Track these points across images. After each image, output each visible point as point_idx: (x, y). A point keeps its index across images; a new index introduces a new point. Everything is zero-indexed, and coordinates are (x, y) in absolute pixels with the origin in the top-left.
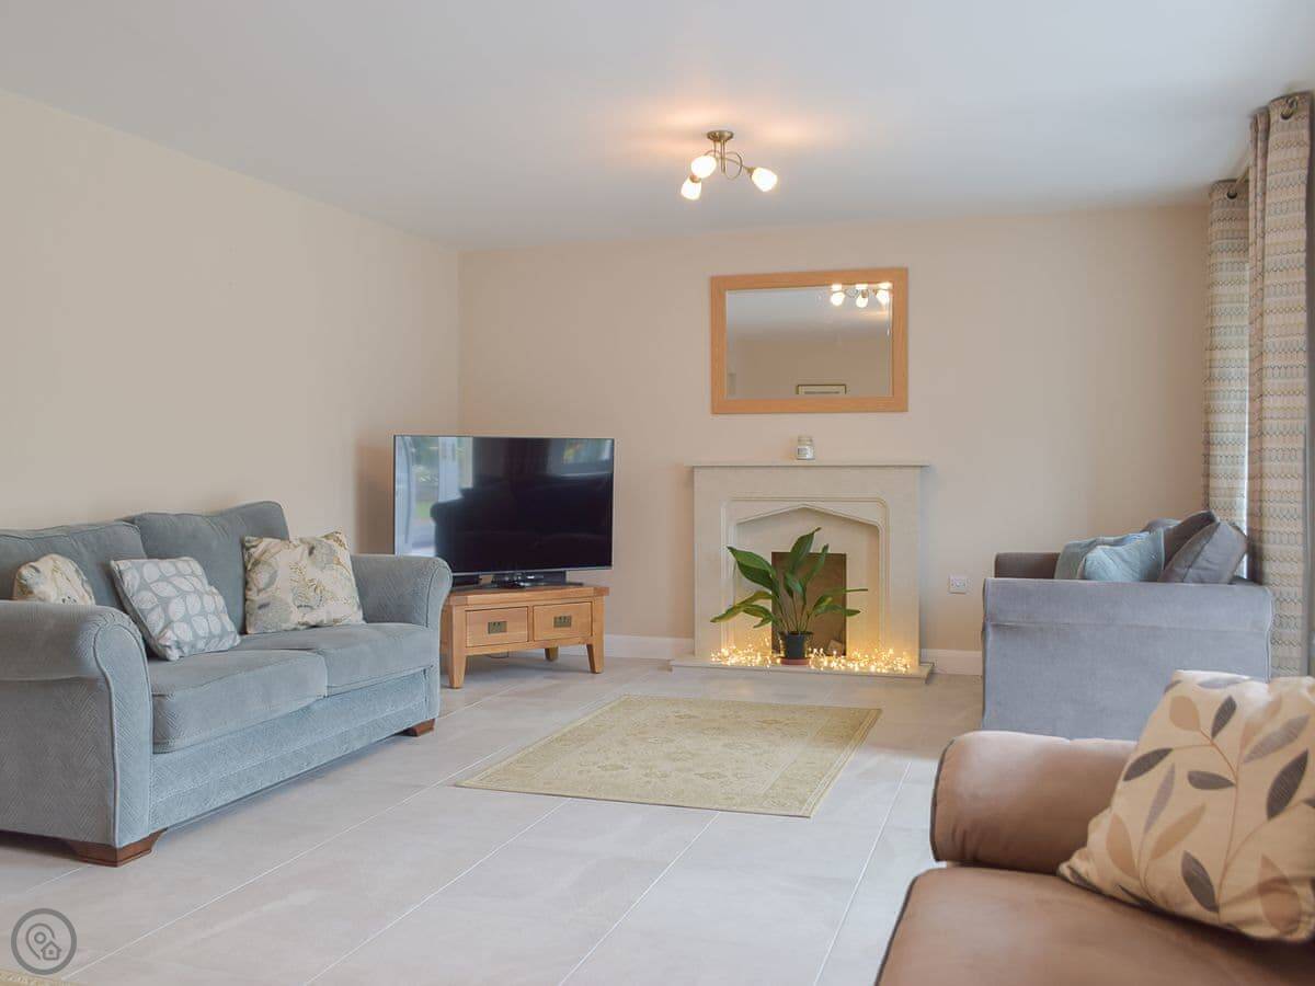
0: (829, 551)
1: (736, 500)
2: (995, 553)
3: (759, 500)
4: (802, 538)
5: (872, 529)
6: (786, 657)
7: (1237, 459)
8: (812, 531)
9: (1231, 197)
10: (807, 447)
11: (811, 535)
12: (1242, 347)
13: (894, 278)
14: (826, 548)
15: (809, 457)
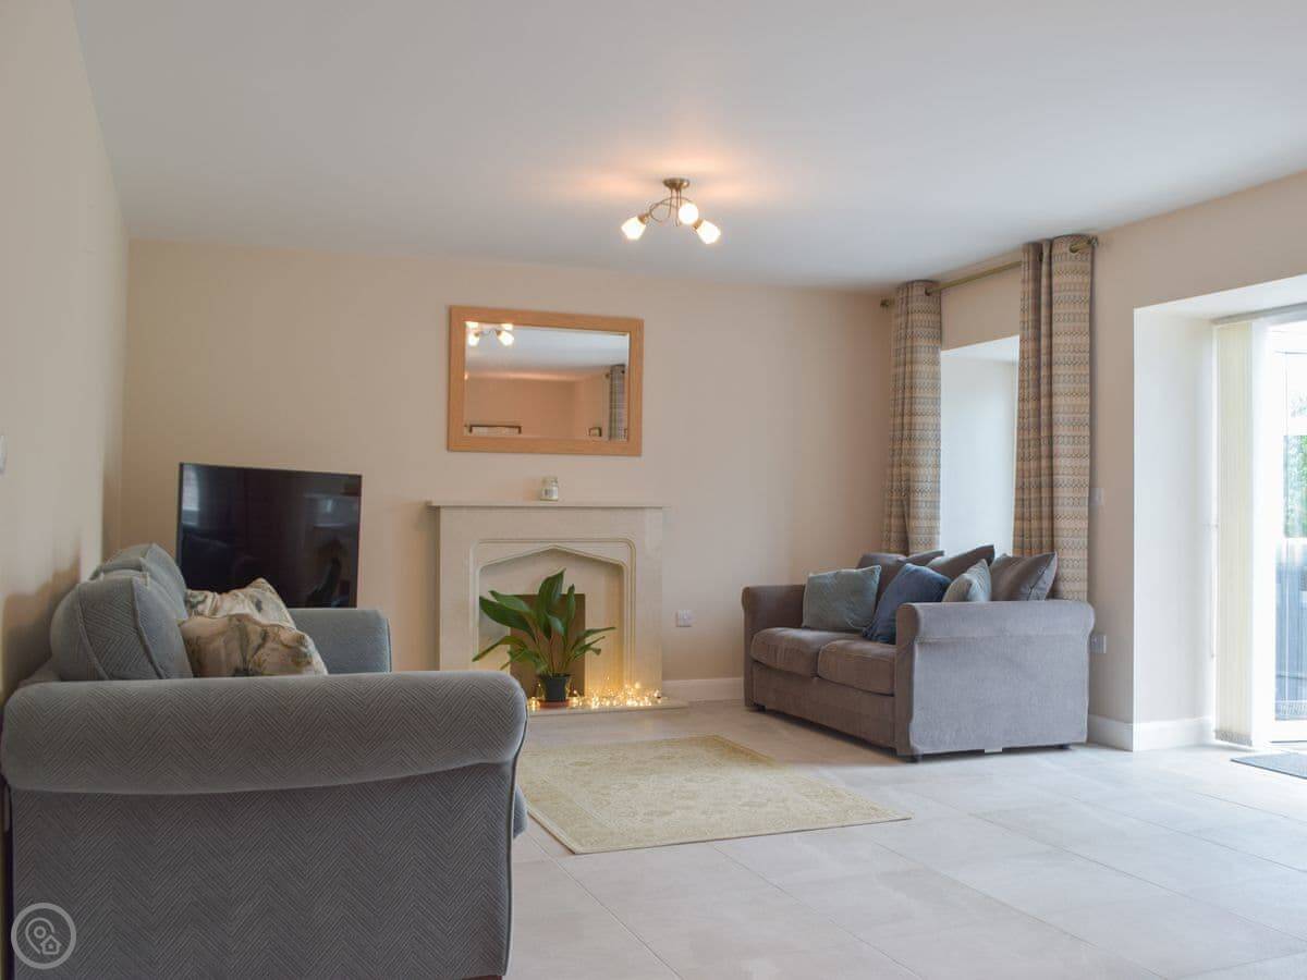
0: (576, 592)
1: (484, 541)
2: (742, 588)
3: (510, 541)
4: (548, 579)
5: (616, 570)
6: (546, 701)
7: (935, 505)
8: (559, 572)
9: (928, 294)
10: (554, 488)
11: (560, 576)
12: (937, 414)
13: (632, 328)
14: (572, 589)
15: (555, 497)
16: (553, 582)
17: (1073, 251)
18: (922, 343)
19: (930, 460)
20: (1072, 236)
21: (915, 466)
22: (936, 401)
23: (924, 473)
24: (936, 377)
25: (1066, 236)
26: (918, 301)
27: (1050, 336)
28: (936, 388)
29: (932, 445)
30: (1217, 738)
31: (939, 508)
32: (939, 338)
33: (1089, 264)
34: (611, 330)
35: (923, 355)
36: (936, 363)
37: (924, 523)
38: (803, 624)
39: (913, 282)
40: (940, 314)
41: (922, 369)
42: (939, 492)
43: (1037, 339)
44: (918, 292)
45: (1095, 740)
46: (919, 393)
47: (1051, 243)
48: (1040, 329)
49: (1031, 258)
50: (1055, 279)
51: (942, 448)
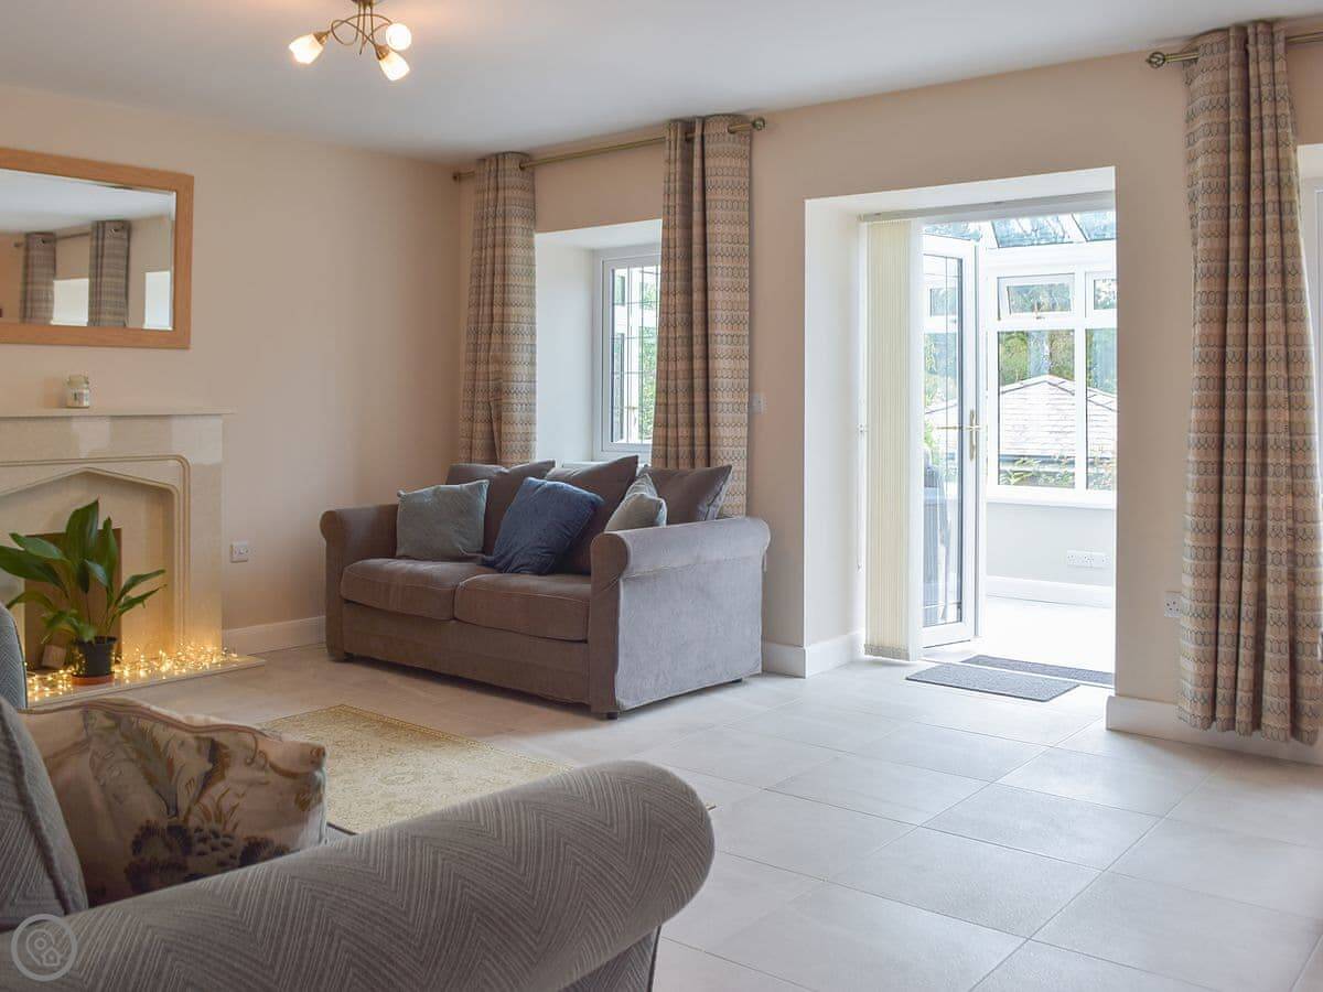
0: (112, 526)
2: (320, 513)
4: (77, 512)
6: (86, 675)
7: (530, 407)
8: (92, 500)
9: (522, 169)
10: (85, 391)
11: (93, 508)
12: (532, 305)
13: (181, 185)
14: (108, 522)
15: (86, 403)
16: (85, 515)
17: (732, 132)
18: (517, 224)
19: (526, 356)
20: (729, 115)
21: (509, 363)
22: (531, 290)
23: (520, 371)
24: (530, 262)
25: (724, 115)
26: (511, 176)
27: (704, 224)
28: (530, 274)
29: (527, 340)
30: (866, 654)
31: (535, 411)
32: (533, 221)
33: (748, 148)
34: (152, 187)
35: (517, 238)
36: (530, 246)
37: (519, 429)
38: (398, 554)
39: (504, 154)
40: (533, 191)
41: (516, 253)
42: (535, 393)
43: (688, 226)
44: (511, 165)
45: (770, 670)
46: (512, 280)
47: (704, 120)
48: (691, 216)
49: (679, 136)
50: (709, 163)
51: (537, 343)
